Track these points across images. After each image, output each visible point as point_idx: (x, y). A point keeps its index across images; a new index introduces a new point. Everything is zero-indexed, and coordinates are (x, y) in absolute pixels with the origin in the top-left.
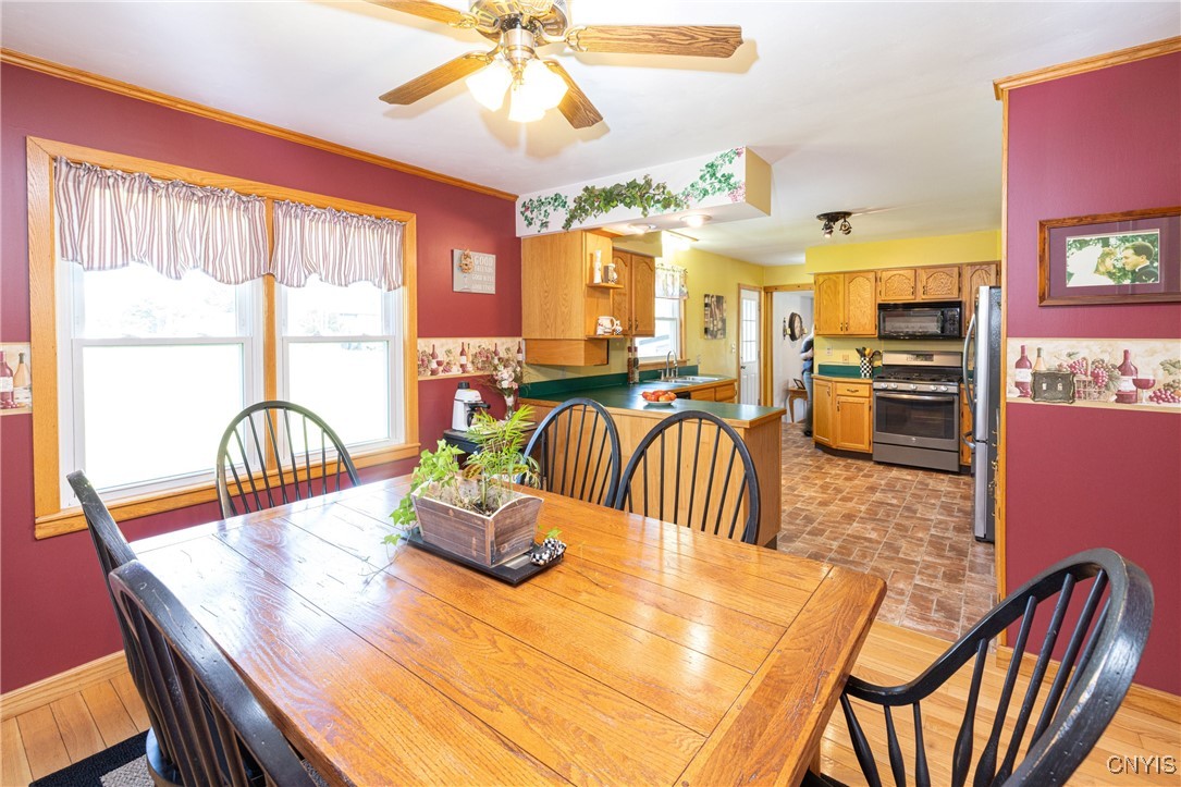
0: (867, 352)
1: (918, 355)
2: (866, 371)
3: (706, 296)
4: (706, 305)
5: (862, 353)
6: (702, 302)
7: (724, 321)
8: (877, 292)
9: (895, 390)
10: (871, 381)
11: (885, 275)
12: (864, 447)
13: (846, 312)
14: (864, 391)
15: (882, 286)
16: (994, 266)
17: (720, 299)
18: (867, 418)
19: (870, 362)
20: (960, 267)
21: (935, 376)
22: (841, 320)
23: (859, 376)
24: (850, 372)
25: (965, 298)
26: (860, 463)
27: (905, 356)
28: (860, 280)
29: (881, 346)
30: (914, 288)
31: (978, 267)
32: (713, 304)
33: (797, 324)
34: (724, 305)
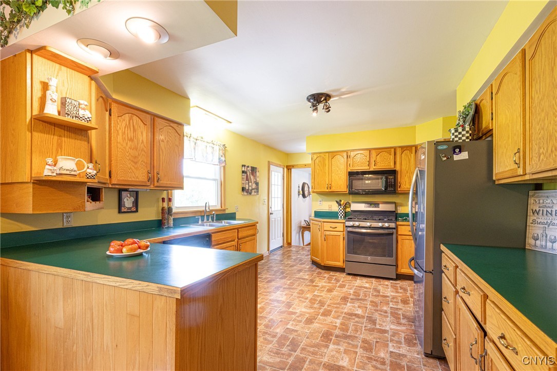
0: (342, 203)
1: (370, 204)
2: (341, 215)
3: (243, 166)
4: (243, 172)
5: (339, 204)
6: (240, 169)
7: (257, 184)
8: (348, 165)
9: (358, 227)
10: (344, 221)
11: (352, 154)
12: (340, 264)
13: (330, 177)
14: (340, 227)
15: (350, 161)
16: (414, 148)
17: (254, 170)
18: (342, 245)
19: (344, 209)
20: (395, 149)
21: (381, 217)
22: (327, 183)
23: (337, 217)
24: (332, 215)
25: (398, 168)
26: (338, 274)
27: (363, 205)
28: (338, 157)
29: (350, 198)
30: (369, 162)
31: (405, 148)
32: (250, 172)
33: (306, 189)
34: (257, 173)
